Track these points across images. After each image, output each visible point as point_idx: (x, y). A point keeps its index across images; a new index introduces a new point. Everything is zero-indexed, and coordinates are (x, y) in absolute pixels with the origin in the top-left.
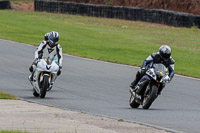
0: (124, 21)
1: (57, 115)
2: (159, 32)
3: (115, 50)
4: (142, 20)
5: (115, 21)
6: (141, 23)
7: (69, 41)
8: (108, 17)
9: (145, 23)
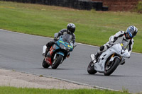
2: (68, 13)
3: (37, 26)
9: (58, 7)
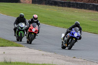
0: (76, 9)
1: (43, 55)
4: (85, 9)
5: (71, 9)
6: (84, 10)
7: (49, 18)
8: (68, 7)
9: (86, 10)
